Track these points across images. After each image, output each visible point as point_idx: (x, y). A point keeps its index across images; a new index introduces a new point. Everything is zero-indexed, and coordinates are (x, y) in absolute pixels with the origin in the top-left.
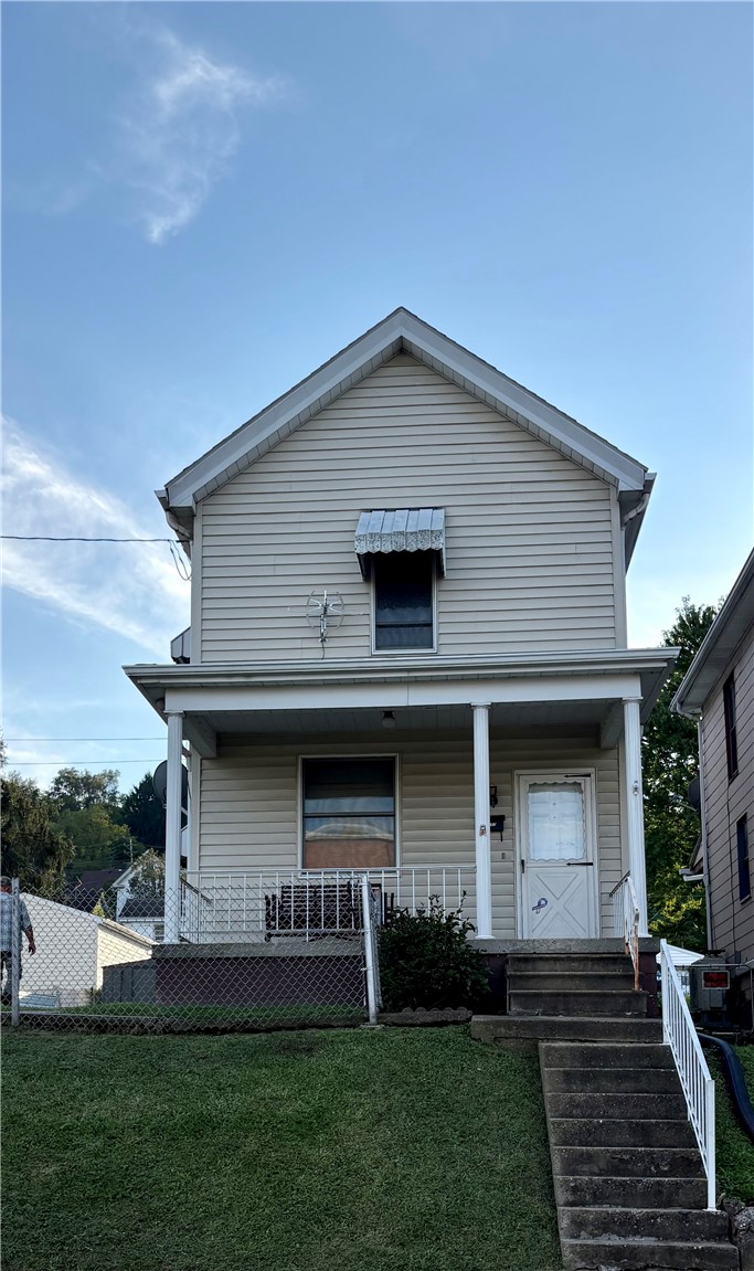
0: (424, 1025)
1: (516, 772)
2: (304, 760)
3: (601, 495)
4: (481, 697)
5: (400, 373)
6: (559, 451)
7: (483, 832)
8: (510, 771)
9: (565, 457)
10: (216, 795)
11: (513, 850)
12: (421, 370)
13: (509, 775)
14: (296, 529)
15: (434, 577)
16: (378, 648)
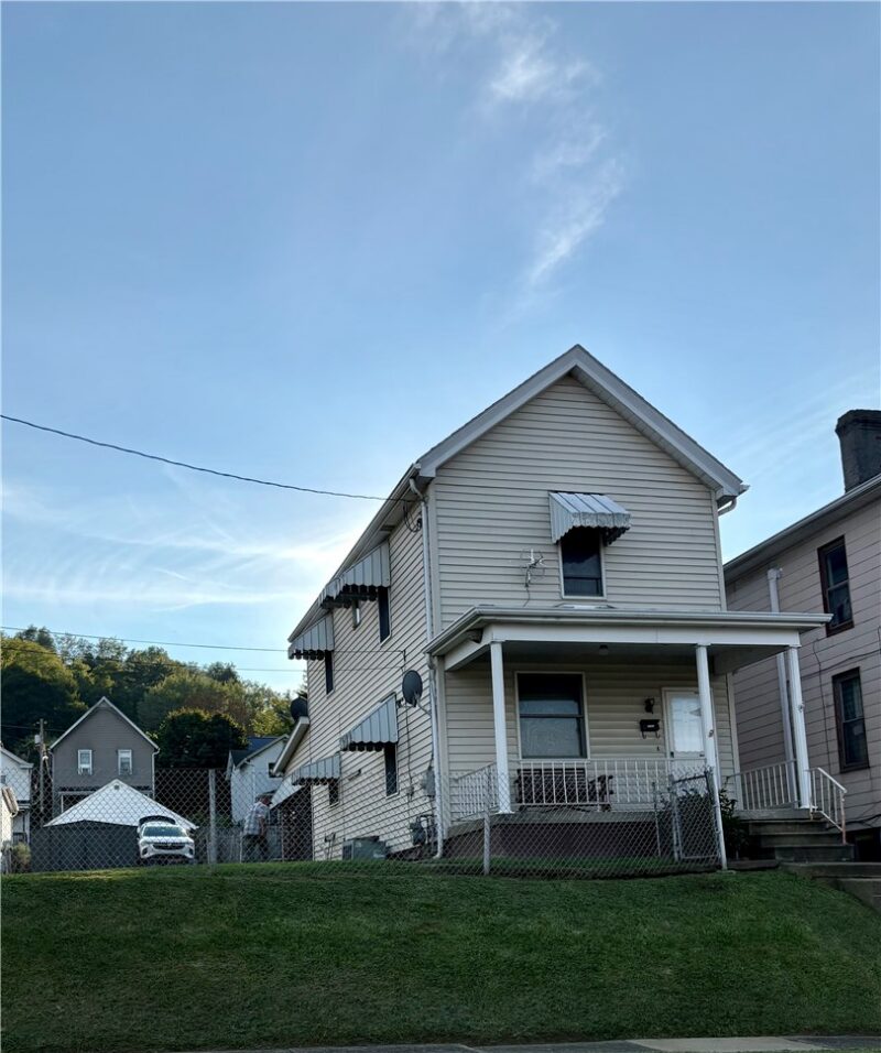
0: (752, 870)
1: (664, 689)
2: (519, 675)
3: (704, 496)
4: (704, 640)
5: (570, 391)
6: (677, 461)
7: (711, 735)
8: (660, 688)
9: (681, 465)
10: (456, 699)
11: (665, 745)
12: (582, 390)
13: (657, 691)
14: (502, 500)
15: (602, 545)
16: (566, 593)
